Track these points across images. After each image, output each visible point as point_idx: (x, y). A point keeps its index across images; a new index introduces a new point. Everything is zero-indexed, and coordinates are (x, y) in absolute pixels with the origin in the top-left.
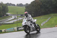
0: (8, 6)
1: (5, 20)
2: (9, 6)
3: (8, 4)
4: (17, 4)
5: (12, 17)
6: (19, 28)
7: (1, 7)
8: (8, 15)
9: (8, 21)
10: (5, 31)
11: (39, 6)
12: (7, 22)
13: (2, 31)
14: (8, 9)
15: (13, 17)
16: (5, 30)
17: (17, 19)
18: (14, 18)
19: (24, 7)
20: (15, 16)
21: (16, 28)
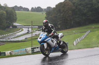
0: (16, 12)
1: (11, 35)
2: (18, 10)
3: (15, 8)
4: (32, 8)
5: (22, 30)
6: (35, 48)
7: (5, 12)
8: (16, 27)
9: (16, 37)
10: (10, 53)
11: (70, 12)
13: (6, 53)
14: (16, 15)
15: (25, 30)
16: (10, 51)
17: (32, 33)
18: (27, 32)
19: (44, 13)
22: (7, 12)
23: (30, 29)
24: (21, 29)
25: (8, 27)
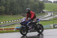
0: (45, 3)
1: (41, 17)
2: (46, 2)
4: (54, 1)
7: (38, 4)
8: (44, 12)
12: (43, 18)
14: (44, 5)
18: (50, 15)
20: (52, 13)
21: (52, 25)
22: (39, 3)
23: (52, 14)
24: (47, 13)
25: (40, 12)
